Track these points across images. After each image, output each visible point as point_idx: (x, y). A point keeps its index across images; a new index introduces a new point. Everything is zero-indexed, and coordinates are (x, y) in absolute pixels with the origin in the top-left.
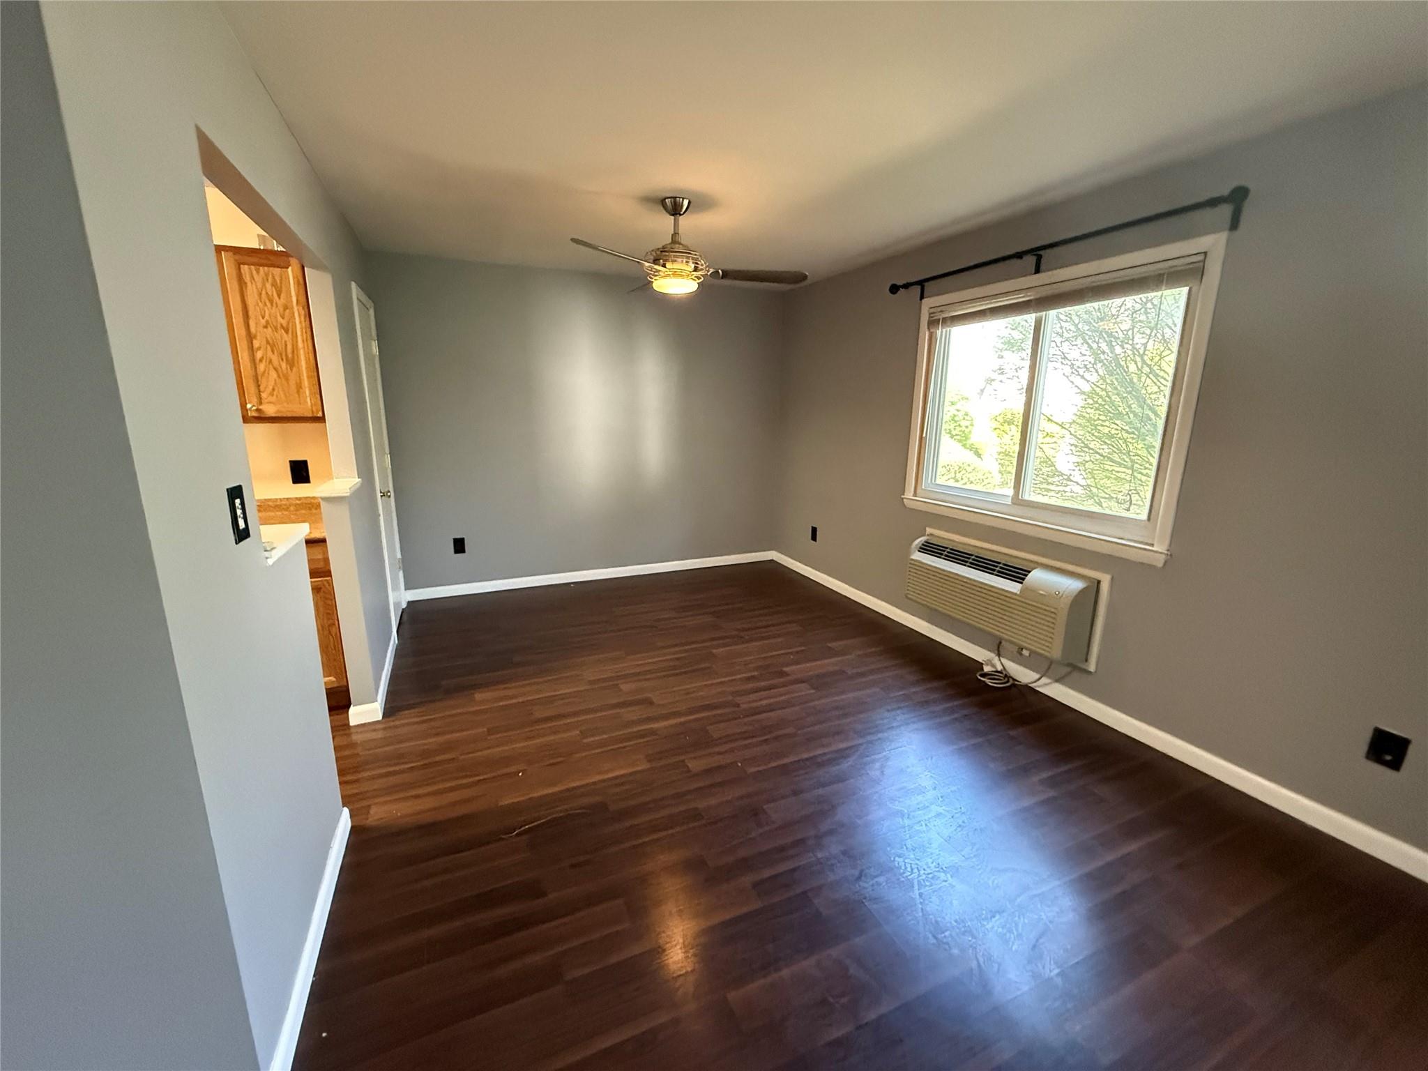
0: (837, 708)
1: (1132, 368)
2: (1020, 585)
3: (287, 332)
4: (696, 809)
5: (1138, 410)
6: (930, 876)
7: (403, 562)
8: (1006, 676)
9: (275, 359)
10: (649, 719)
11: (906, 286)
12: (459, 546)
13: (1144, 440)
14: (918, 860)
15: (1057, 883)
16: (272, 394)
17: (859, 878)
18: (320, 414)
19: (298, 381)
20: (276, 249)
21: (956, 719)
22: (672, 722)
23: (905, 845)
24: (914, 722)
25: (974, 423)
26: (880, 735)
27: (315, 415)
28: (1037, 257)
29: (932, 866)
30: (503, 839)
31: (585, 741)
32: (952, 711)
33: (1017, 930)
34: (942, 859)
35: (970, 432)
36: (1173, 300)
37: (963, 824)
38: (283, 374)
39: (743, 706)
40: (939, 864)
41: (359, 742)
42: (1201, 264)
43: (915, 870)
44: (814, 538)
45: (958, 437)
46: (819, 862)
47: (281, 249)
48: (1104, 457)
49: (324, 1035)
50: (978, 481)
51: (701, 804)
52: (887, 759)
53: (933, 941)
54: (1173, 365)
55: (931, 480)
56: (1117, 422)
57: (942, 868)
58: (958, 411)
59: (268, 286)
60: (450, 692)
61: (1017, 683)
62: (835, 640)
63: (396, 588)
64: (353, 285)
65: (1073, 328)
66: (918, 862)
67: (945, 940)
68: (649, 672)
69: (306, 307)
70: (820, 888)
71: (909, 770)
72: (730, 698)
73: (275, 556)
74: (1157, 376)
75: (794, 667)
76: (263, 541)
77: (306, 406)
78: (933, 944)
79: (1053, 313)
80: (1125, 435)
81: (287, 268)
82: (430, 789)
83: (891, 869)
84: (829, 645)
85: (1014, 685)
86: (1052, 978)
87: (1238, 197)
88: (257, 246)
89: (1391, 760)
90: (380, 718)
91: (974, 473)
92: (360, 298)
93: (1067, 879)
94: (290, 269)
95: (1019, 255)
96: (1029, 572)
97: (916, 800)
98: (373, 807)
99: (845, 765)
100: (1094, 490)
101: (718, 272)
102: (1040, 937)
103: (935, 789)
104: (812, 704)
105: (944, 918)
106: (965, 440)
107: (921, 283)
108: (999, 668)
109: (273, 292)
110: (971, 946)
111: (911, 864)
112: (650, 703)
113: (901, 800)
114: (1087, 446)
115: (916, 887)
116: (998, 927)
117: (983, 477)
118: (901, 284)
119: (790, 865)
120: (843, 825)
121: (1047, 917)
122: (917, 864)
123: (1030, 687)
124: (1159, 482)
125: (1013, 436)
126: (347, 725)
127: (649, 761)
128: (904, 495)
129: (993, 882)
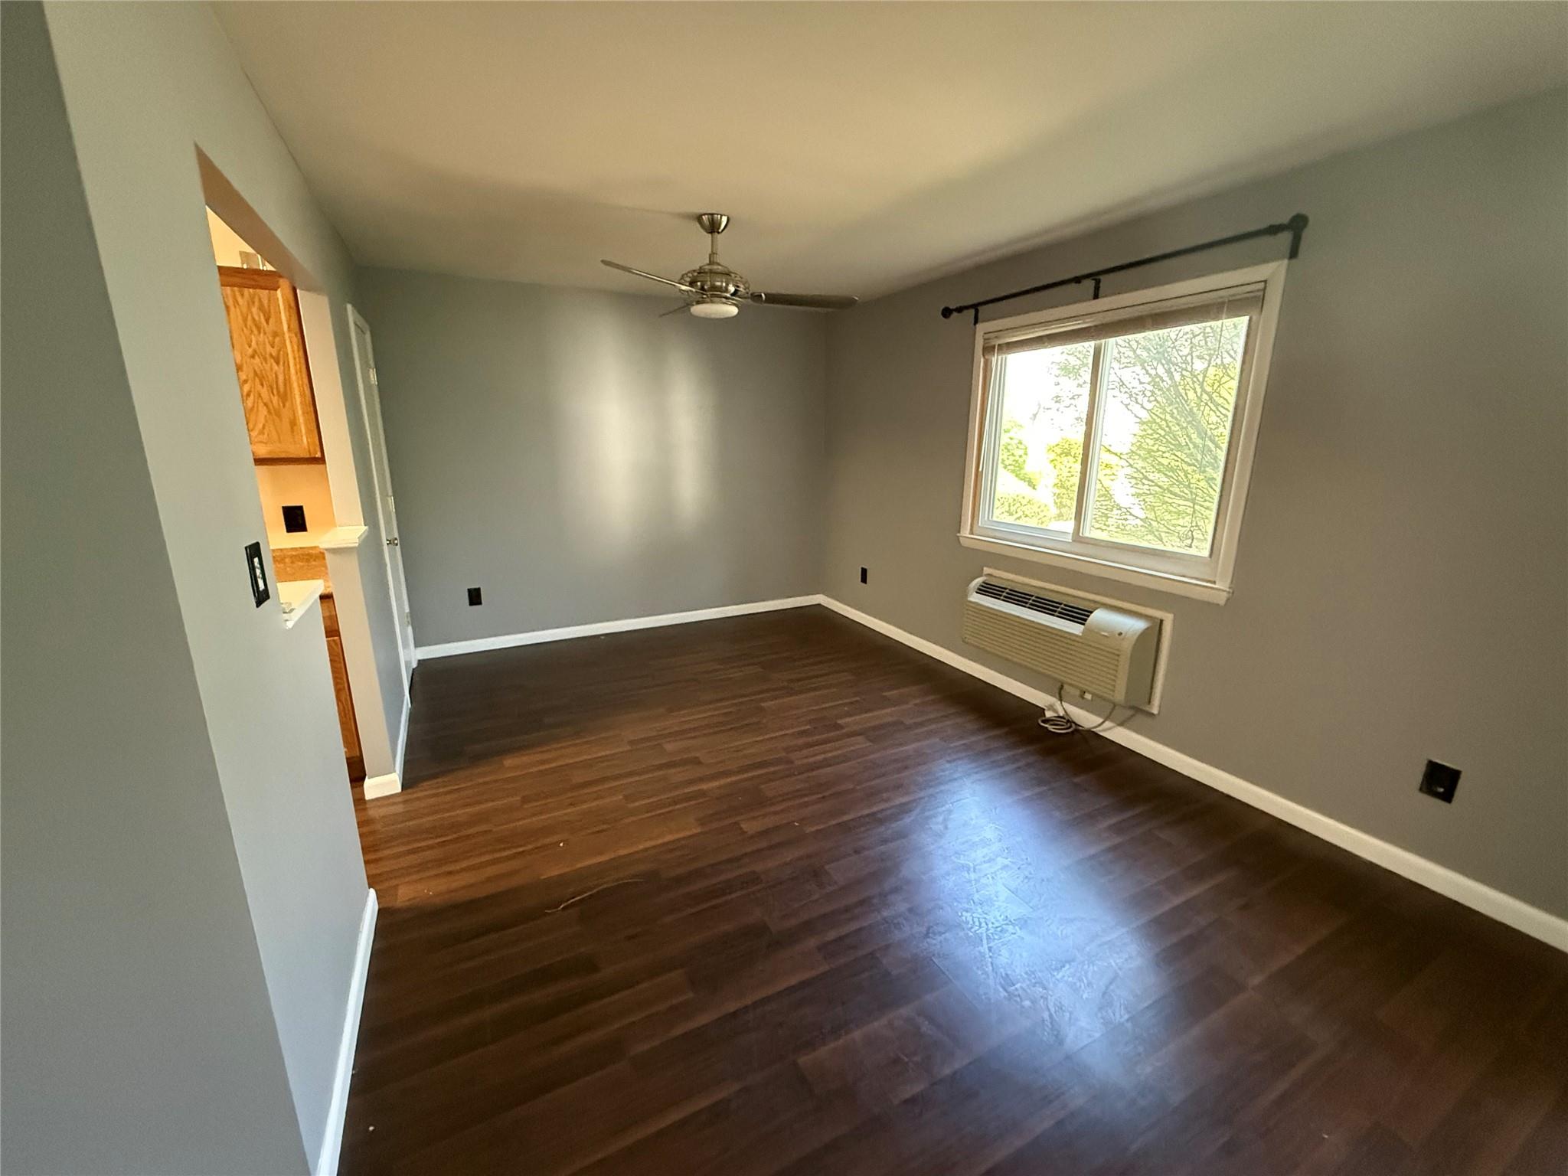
0: (896, 761)
1: (1191, 395)
2: (1083, 626)
3: (278, 363)
4: (754, 872)
5: (1198, 441)
6: (999, 929)
7: (411, 617)
8: (1068, 721)
9: (264, 392)
10: (701, 780)
11: (960, 310)
12: (475, 597)
13: (1204, 472)
14: (986, 914)
15: (1124, 930)
16: (262, 432)
17: (927, 935)
18: (319, 455)
19: (292, 418)
20: (261, 268)
21: (1019, 768)
22: (723, 782)
23: (972, 900)
24: (976, 773)
25: (1028, 451)
26: (942, 788)
27: (313, 456)
28: (1095, 282)
29: (1000, 919)
30: (549, 914)
31: (631, 805)
32: (1014, 759)
33: (1087, 978)
34: (1009, 911)
35: (1024, 461)
36: (1234, 329)
37: (1029, 876)
38: (275, 411)
39: (798, 763)
40: (1007, 917)
41: (378, 818)
42: (1261, 293)
43: (984, 924)
44: (864, 580)
45: (1012, 467)
46: (885, 920)
47: (269, 267)
48: (1165, 490)
49: (371, 1128)
50: (1033, 514)
51: (759, 867)
52: (950, 812)
53: (1003, 994)
54: (1234, 393)
55: (988, 518)
56: (1177, 453)
57: (1010, 921)
58: (1011, 439)
59: (254, 310)
60: (477, 759)
61: (1080, 728)
62: (891, 688)
63: (405, 646)
64: (349, 307)
65: (1131, 354)
66: (985, 916)
67: (1016, 993)
68: (695, 729)
69: (299, 335)
70: (888, 947)
71: (973, 822)
72: (783, 754)
73: (295, 617)
74: (1217, 405)
75: (848, 720)
76: (282, 602)
77: (303, 445)
78: (1005, 997)
79: (1112, 341)
80: (1185, 467)
81: (276, 290)
82: (464, 864)
83: (959, 925)
84: (884, 694)
85: (1077, 730)
86: (1123, 1024)
87: (1298, 224)
88: (239, 265)
89: (1443, 792)
90: (399, 790)
91: (1029, 506)
92: (358, 323)
93: (1134, 925)
94: (279, 292)
95: (1077, 280)
96: (1091, 612)
97: (980, 854)
98: (400, 887)
99: (907, 820)
100: (1154, 524)
101: (761, 296)
102: (1111, 983)
103: (1000, 840)
104: (871, 757)
105: (1014, 971)
106: (1019, 470)
107: (975, 307)
108: (1062, 713)
109: (259, 317)
110: (1042, 997)
111: (979, 918)
112: (697, 762)
113: (966, 853)
114: (1146, 478)
115: (985, 941)
116: (1069, 977)
117: (1039, 510)
118: (955, 307)
119: (854, 926)
120: (908, 882)
121: (1117, 964)
122: (985, 918)
123: (1093, 732)
124: (1221, 516)
125: (1070, 468)
126: (365, 800)
127: (702, 825)
128: (959, 532)
129: (1062, 931)
